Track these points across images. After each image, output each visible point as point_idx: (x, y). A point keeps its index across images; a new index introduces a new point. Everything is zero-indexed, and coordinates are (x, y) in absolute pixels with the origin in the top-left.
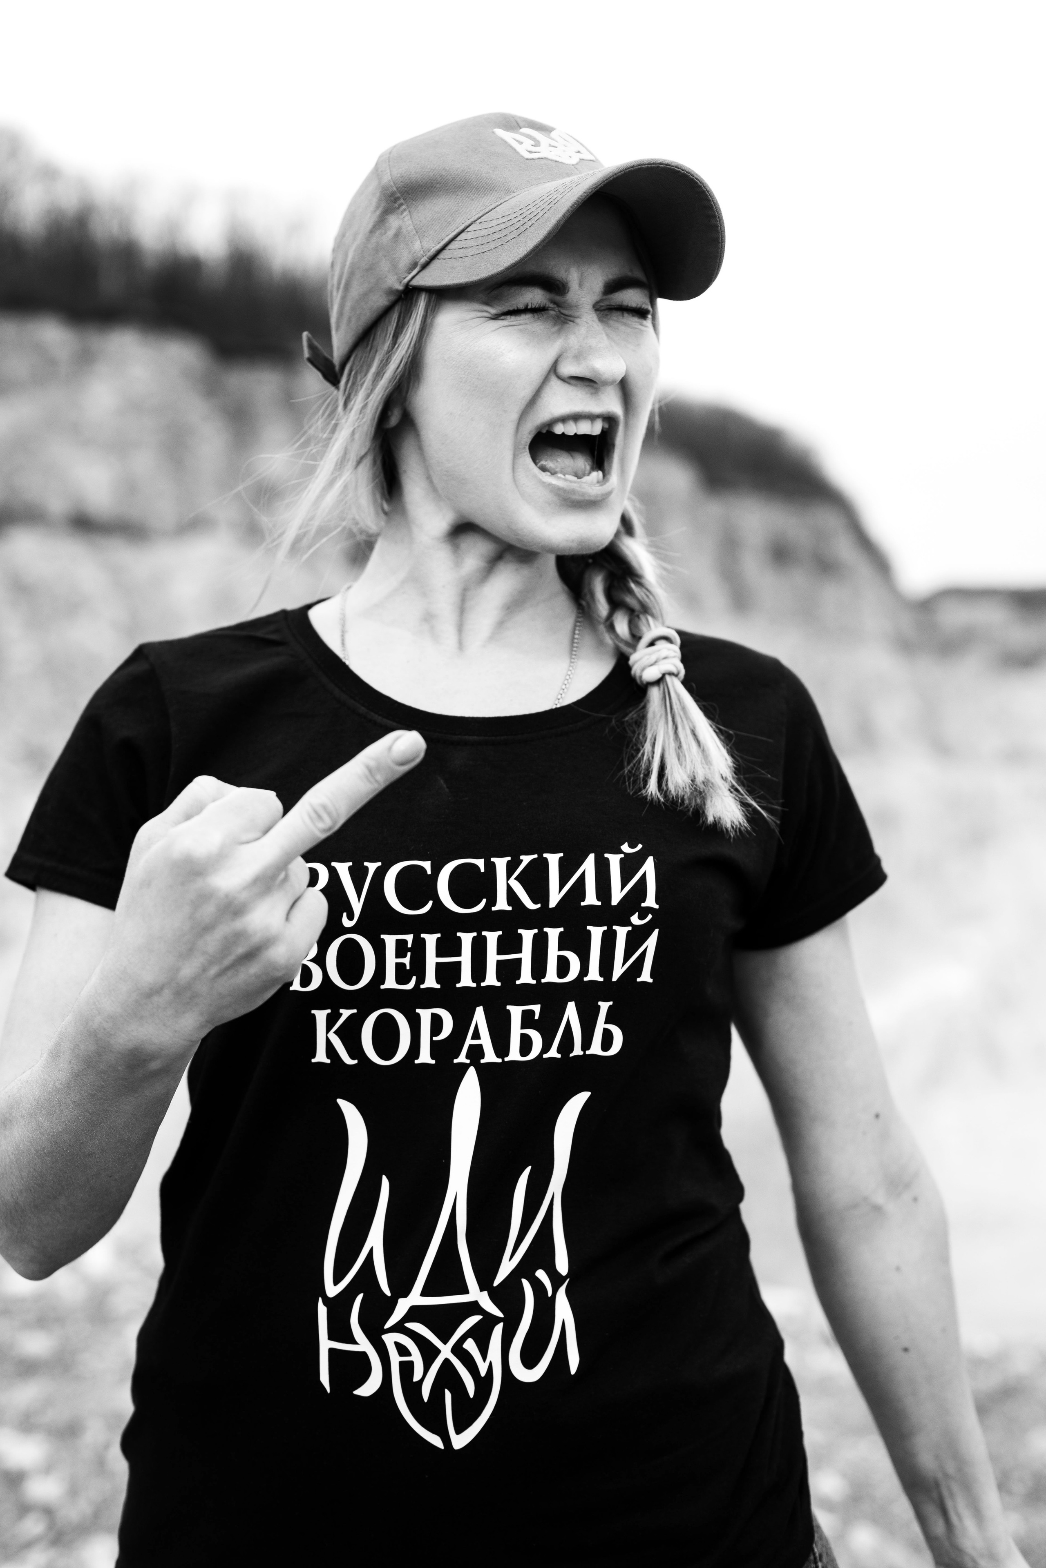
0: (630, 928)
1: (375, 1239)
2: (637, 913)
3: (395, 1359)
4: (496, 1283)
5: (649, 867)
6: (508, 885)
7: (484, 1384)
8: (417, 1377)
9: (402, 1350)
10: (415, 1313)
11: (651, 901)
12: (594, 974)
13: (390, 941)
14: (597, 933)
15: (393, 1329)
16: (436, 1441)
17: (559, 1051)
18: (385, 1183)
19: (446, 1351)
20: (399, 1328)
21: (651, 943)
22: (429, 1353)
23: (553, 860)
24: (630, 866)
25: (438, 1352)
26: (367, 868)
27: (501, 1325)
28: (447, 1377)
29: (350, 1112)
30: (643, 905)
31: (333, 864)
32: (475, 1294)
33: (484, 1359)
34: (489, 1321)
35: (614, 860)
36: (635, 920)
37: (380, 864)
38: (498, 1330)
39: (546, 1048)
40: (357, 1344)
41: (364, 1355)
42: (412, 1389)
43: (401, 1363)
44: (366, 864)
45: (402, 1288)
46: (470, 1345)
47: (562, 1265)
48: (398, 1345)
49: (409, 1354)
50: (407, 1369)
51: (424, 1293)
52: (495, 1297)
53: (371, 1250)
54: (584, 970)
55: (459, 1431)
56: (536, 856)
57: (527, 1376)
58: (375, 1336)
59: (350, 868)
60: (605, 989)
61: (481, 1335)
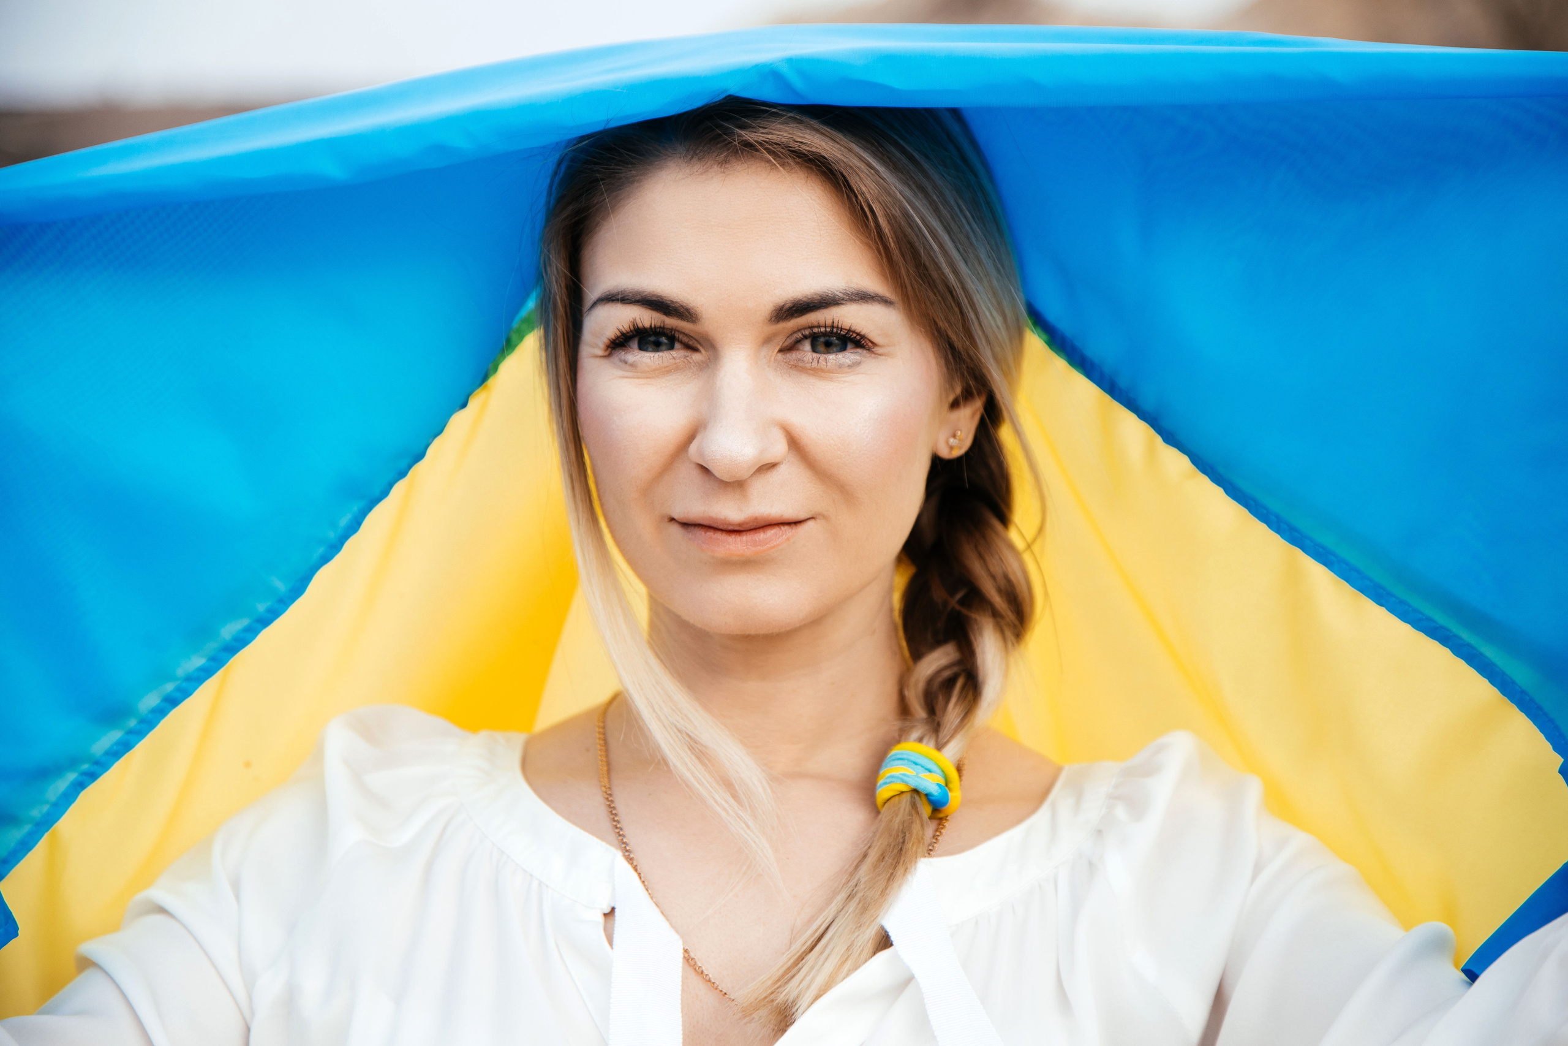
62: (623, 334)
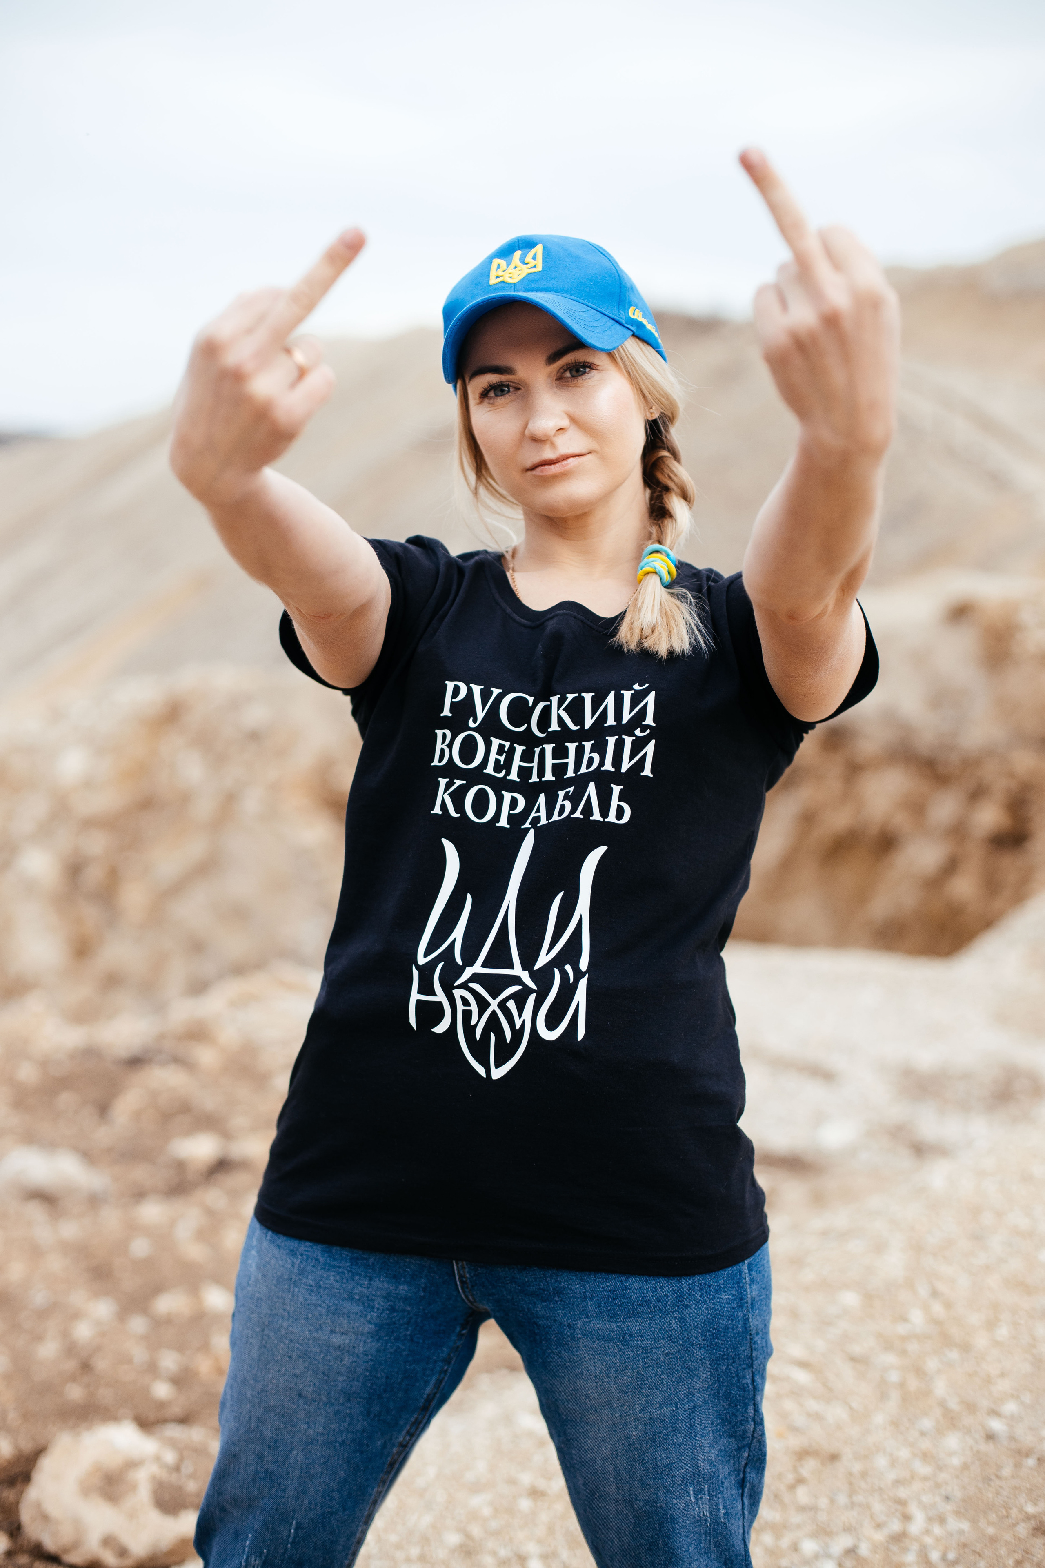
0: (634, 738)
1: (458, 933)
2: (639, 728)
3: (460, 1008)
4: (536, 968)
5: (651, 699)
6: (558, 713)
7: (518, 1034)
8: (473, 1022)
9: (465, 1002)
10: (475, 978)
11: (649, 720)
12: (608, 766)
13: (496, 742)
14: (611, 740)
15: (460, 987)
16: (481, 1070)
17: (581, 814)
18: (469, 899)
19: (494, 1005)
20: (464, 986)
21: (650, 748)
22: (483, 1005)
23: (588, 697)
24: (637, 698)
25: (489, 1005)
26: (492, 692)
27: (535, 995)
28: (493, 1024)
29: (449, 848)
30: (643, 723)
31: (471, 685)
32: (518, 970)
33: (520, 1017)
34: (527, 991)
35: (627, 695)
36: (638, 732)
37: (501, 691)
38: (532, 998)
39: (573, 810)
40: (437, 996)
41: (440, 1004)
42: (469, 1030)
43: (464, 1011)
44: (492, 689)
45: (470, 960)
46: (511, 1004)
47: (584, 965)
48: (463, 998)
49: (469, 1005)
50: (467, 1015)
51: (483, 966)
52: (533, 975)
53: (454, 940)
54: (602, 763)
55: (497, 1066)
56: (577, 695)
57: (550, 1036)
58: (448, 991)
59: (481, 690)
60: (616, 776)
61: (520, 999)
62: (485, 389)
